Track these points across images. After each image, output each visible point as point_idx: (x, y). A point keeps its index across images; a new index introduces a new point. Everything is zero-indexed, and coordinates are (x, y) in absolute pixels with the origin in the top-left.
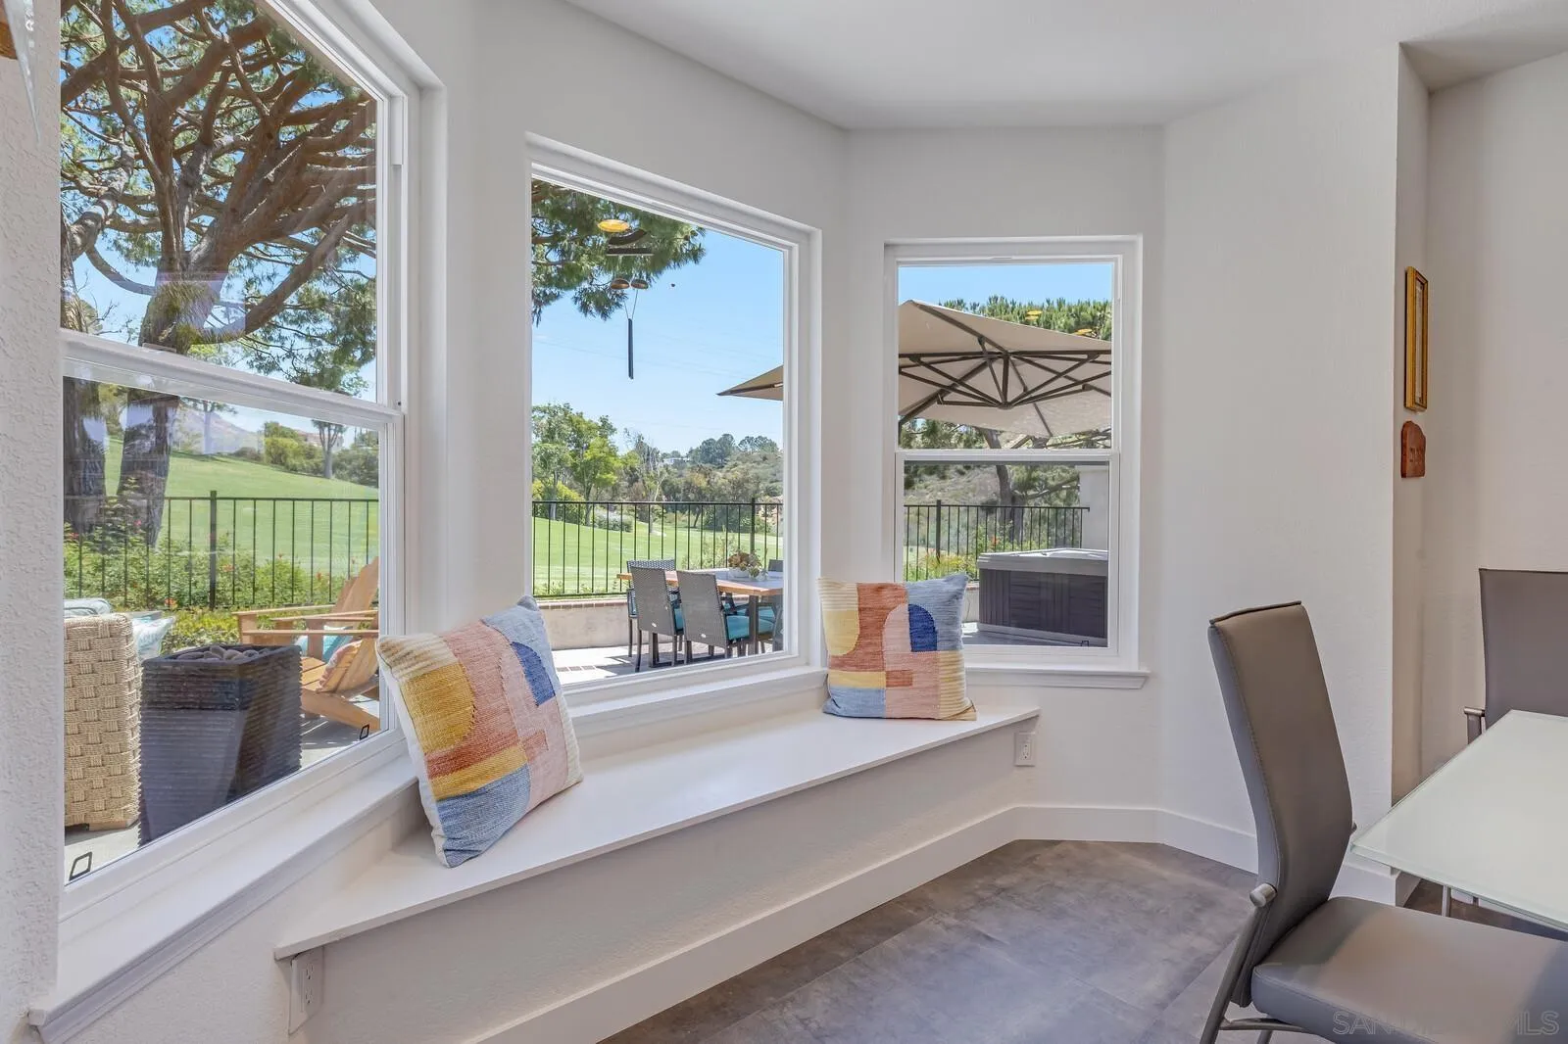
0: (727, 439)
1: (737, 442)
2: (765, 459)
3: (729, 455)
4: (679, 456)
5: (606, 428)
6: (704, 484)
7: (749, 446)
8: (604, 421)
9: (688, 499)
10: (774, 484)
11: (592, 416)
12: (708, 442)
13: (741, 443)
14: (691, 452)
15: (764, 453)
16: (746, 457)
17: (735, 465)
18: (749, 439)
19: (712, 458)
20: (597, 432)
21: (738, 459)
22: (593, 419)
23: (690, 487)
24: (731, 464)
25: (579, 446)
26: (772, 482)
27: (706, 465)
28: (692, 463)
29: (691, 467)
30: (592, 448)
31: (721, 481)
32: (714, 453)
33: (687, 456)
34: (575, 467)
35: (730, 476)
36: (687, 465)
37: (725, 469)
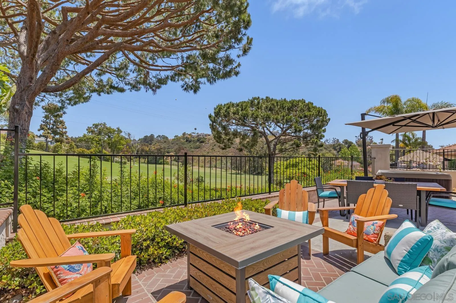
0: (152, 136)
1: (155, 137)
2: (165, 142)
3: (153, 140)
4: (136, 140)
5: (119, 131)
6: (148, 149)
7: (159, 138)
8: (118, 129)
9: (142, 154)
10: (169, 150)
11: (114, 127)
12: (146, 137)
13: (157, 137)
14: (140, 139)
15: (165, 140)
16: (159, 142)
17: (156, 144)
18: (159, 136)
19: (148, 141)
20: (116, 132)
21: (156, 142)
22: (115, 128)
23: (143, 150)
24: (154, 143)
25: (109, 137)
26: (168, 149)
27: (146, 144)
28: (141, 143)
29: (141, 144)
30: (115, 137)
31: (153, 149)
32: (148, 140)
33: (138, 141)
34: (109, 143)
35: (156, 147)
36: (139, 143)
37: (152, 145)
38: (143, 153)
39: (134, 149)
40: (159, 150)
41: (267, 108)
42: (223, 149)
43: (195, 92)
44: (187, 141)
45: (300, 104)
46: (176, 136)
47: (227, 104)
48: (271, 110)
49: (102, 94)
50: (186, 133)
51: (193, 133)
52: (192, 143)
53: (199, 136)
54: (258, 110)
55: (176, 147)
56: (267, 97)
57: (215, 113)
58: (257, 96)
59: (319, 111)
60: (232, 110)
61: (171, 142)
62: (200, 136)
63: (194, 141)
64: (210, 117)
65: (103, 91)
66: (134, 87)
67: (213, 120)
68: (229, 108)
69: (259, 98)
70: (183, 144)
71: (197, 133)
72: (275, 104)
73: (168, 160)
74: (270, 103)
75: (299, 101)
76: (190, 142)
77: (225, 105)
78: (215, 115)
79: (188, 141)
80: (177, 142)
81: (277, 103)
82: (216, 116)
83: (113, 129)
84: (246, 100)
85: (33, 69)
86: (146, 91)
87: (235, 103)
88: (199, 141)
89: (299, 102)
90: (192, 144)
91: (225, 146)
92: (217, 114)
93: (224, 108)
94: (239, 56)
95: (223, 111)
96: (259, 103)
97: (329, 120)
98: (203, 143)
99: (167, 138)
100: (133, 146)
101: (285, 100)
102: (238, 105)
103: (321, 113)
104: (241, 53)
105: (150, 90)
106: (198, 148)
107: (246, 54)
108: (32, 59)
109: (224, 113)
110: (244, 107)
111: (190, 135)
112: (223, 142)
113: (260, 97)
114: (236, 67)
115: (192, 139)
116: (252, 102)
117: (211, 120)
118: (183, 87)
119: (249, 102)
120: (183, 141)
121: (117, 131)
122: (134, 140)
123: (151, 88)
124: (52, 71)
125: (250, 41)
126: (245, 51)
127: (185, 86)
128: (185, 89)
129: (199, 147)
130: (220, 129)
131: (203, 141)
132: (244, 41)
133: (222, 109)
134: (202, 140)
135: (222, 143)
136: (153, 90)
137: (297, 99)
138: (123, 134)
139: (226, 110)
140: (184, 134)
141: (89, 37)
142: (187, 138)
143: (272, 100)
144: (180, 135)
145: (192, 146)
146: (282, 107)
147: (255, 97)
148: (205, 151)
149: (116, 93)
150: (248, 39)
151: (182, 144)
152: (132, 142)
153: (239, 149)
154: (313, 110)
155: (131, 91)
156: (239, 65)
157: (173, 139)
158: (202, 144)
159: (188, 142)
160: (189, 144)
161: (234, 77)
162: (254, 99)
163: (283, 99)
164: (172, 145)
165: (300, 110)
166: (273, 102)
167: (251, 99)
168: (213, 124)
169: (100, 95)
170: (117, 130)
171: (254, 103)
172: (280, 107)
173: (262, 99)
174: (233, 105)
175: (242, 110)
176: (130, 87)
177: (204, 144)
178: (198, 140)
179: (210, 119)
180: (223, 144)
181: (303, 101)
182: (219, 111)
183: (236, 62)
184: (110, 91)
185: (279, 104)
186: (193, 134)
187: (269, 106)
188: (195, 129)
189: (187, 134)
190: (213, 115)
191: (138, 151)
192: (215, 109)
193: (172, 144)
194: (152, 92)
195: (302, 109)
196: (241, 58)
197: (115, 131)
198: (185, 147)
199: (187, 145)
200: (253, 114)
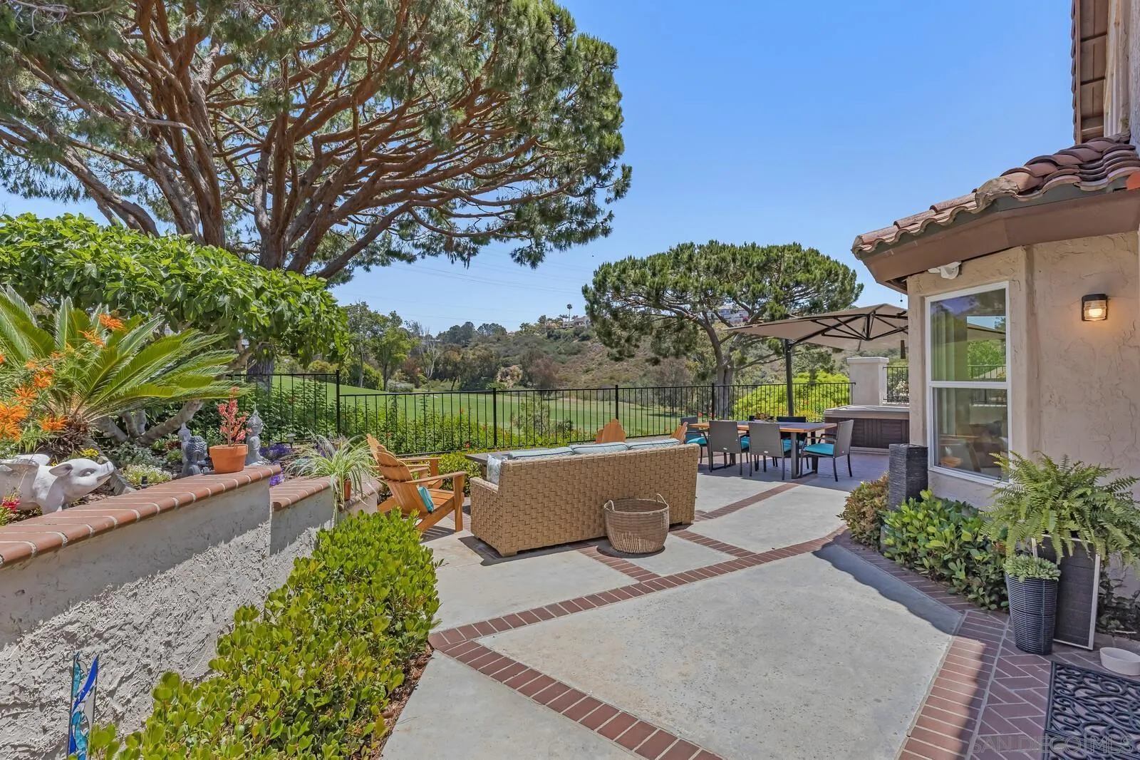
0: (469, 326)
1: (476, 328)
2: (499, 340)
3: (471, 337)
4: (432, 338)
5: (396, 319)
6: (459, 359)
7: (485, 331)
8: (393, 315)
9: (446, 370)
10: (507, 358)
11: (385, 311)
12: (455, 328)
13: (480, 328)
14: (440, 335)
15: (497, 336)
16: (484, 339)
17: (477, 345)
18: (485, 326)
19: (459, 340)
20: (389, 324)
21: (479, 340)
22: (387, 315)
23: (447, 361)
24: (473, 344)
25: (375, 333)
26: (505, 357)
27: (455, 345)
28: (444, 343)
29: (443, 346)
30: (387, 334)
31: (471, 357)
32: (460, 335)
33: (438, 338)
34: (375, 349)
35: (478, 353)
36: (439, 345)
37: (469, 348)
38: (449, 368)
39: (428, 361)
40: (485, 359)
41: (708, 268)
42: (617, 360)
43: (534, 265)
44: (549, 336)
45: (787, 255)
46: (524, 326)
47: (622, 262)
48: (718, 271)
49: (373, 267)
50: (547, 318)
51: (563, 317)
52: (562, 340)
53: (578, 323)
54: (688, 274)
55: (525, 351)
56: (711, 242)
57: (595, 283)
58: (688, 242)
59: (831, 272)
60: (633, 274)
61: (512, 339)
62: (582, 323)
63: (566, 336)
64: (585, 291)
65: (374, 261)
66: (429, 249)
67: (591, 298)
68: (624, 271)
69: (692, 244)
70: (540, 343)
71: (574, 318)
72: (729, 258)
73: (506, 384)
74: (716, 256)
75: (784, 248)
76: (557, 338)
77: (616, 265)
78: (596, 288)
79: (552, 336)
80: (527, 340)
81: (734, 254)
82: (598, 290)
83: (383, 316)
84: (666, 250)
85: (280, 251)
86: (453, 262)
87: (639, 259)
88: (578, 335)
89: (784, 250)
90: (561, 345)
91: (620, 353)
92: (601, 285)
93: (614, 272)
94: (608, 201)
95: (611, 280)
96: (690, 257)
97: (862, 289)
98: (588, 340)
99: (503, 330)
100: (425, 352)
101: (753, 245)
102: (644, 264)
103: (837, 275)
104: (612, 195)
105: (459, 259)
106: (576, 354)
107: (622, 196)
108: (280, 237)
109: (614, 283)
110: (658, 268)
111: (556, 321)
112: (618, 344)
113: (695, 243)
114: (606, 220)
115: (562, 331)
116: (678, 255)
117: (588, 299)
118: (513, 255)
119: (671, 255)
120: (541, 337)
121: (391, 321)
122: (429, 336)
123: (460, 254)
124: (308, 254)
125: (627, 172)
126: (619, 193)
127: (518, 254)
128: (518, 260)
129: (579, 351)
130: (608, 316)
131: (588, 336)
132: (618, 174)
133: (609, 273)
134: (584, 333)
135: (616, 347)
136: (463, 259)
137: (780, 245)
138: (403, 326)
139: (619, 275)
140: (542, 319)
141: (361, 196)
142: (549, 328)
143: (724, 247)
144: (533, 321)
145: (561, 348)
146: (746, 263)
147: (683, 245)
148: (593, 359)
149: (397, 263)
150: (624, 168)
151: (538, 344)
152: (423, 343)
153: (652, 359)
154: (816, 268)
155: (423, 257)
156: (611, 216)
157: (516, 333)
158: (585, 342)
159: (552, 339)
160: (556, 344)
161: (601, 237)
162: (682, 248)
163: (749, 243)
164: (514, 348)
165: (786, 271)
166: (723, 254)
167: (675, 247)
168: (592, 307)
169: (368, 270)
170: (391, 318)
171: (682, 257)
172: (742, 265)
173: (701, 247)
174: (634, 263)
175: (654, 275)
176: (421, 250)
177: (589, 343)
178: (576, 334)
179: (585, 297)
180: (618, 349)
181: (796, 248)
182: (604, 279)
183: (603, 212)
184: (387, 261)
185: (739, 257)
186: (564, 319)
187: (715, 264)
188: (569, 307)
189: (549, 319)
190: (591, 286)
191: (436, 364)
192: (596, 274)
193: (516, 344)
194: (463, 263)
195: (790, 267)
196: (613, 204)
197: (386, 320)
198: (545, 352)
199: (551, 347)
200: (676, 283)
